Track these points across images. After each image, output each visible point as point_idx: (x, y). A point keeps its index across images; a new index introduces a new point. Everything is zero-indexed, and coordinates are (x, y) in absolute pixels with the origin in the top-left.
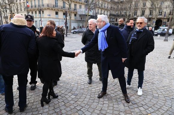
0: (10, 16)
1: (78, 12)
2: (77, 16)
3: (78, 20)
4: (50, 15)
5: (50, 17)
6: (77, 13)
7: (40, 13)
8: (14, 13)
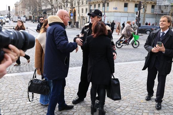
0: (71, 10)
1: (157, 2)
2: (155, 9)
3: (156, 14)
4: (116, 8)
5: (116, 10)
6: (155, 3)
7: (104, 6)
8: (74, 8)
